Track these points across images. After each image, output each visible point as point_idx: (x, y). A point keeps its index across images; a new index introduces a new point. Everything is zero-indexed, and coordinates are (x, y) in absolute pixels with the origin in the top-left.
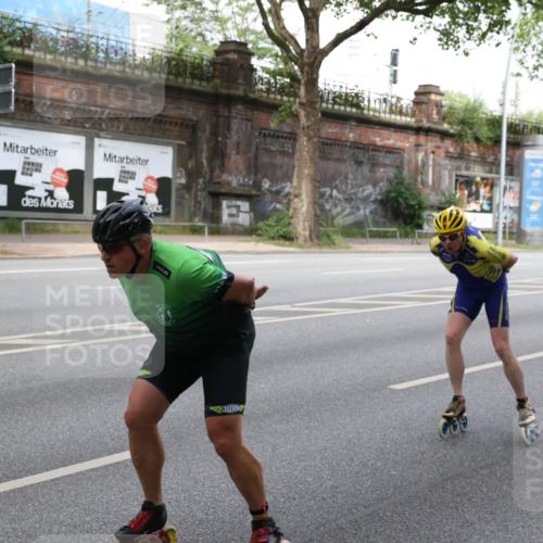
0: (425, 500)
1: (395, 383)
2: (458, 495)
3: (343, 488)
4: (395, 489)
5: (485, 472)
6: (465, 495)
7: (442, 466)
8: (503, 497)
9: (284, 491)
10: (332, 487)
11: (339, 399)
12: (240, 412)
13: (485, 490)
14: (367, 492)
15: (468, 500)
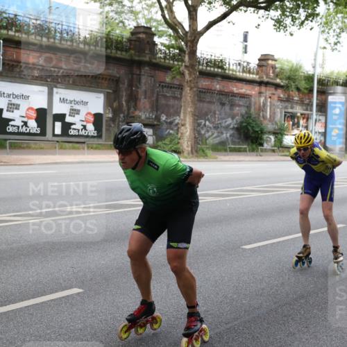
0: (264, 319)
1: (246, 244)
2: (285, 316)
3: (211, 312)
4: (245, 312)
5: (302, 301)
6: (290, 316)
7: (275, 297)
8: (314, 317)
9: (174, 313)
11: (210, 255)
12: (187, 248)
13: (303, 312)
14: (227, 314)
15: (292, 319)
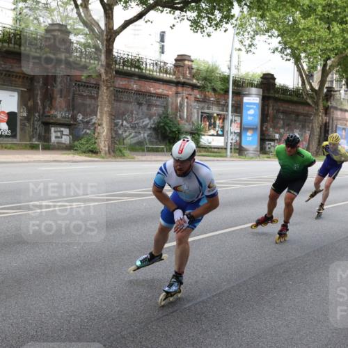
2: (198, 314)
3: (125, 312)
5: (216, 298)
6: (203, 313)
9: (88, 315)
10: (119, 311)
11: (124, 255)
13: (215, 309)
14: (141, 314)
15: (205, 317)
